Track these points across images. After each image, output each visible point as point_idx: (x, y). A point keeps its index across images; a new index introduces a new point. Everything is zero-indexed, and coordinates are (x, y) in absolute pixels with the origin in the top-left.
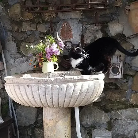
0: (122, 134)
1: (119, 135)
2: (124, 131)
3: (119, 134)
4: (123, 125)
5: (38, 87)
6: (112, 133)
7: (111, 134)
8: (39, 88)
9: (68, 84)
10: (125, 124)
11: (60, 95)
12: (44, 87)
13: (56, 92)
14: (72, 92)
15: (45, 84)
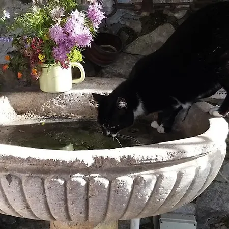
0: (218, 209)
1: (211, 211)
2: (222, 205)
3: (212, 209)
4: (222, 192)
5: (43, 183)
6: (196, 208)
7: (194, 208)
8: (46, 187)
9: (137, 174)
10: (227, 190)
11: (111, 203)
12: (62, 182)
13: (100, 198)
14: (149, 195)
15: (65, 176)
